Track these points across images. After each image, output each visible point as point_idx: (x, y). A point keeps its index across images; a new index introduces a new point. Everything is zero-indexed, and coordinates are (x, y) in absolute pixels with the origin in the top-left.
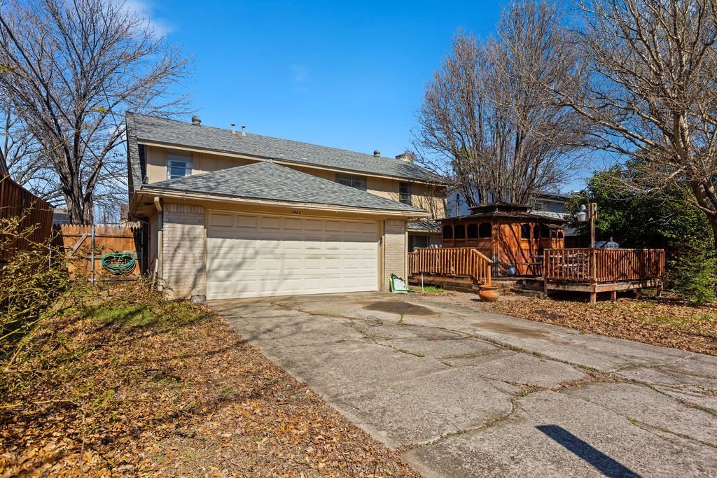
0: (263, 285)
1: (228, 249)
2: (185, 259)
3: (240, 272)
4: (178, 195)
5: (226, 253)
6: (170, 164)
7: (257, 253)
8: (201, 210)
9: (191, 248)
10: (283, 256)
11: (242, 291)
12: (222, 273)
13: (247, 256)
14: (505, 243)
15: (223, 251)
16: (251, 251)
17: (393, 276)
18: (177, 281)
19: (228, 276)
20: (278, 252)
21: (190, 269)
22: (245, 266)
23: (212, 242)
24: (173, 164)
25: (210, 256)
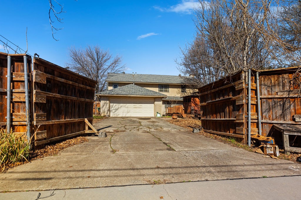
0: (123, 114)
1: (115, 106)
2: (105, 108)
3: (118, 111)
4: (102, 95)
5: (114, 107)
6: (113, 86)
7: (121, 107)
8: (108, 98)
9: (106, 105)
10: (127, 107)
11: (118, 115)
12: (114, 111)
13: (119, 107)
14: (196, 104)
15: (114, 106)
16: (120, 106)
17: (157, 113)
18: (104, 112)
19: (115, 112)
20: (126, 106)
21: (106, 110)
22: (119, 109)
23: (111, 104)
24: (114, 86)
25: (111, 107)
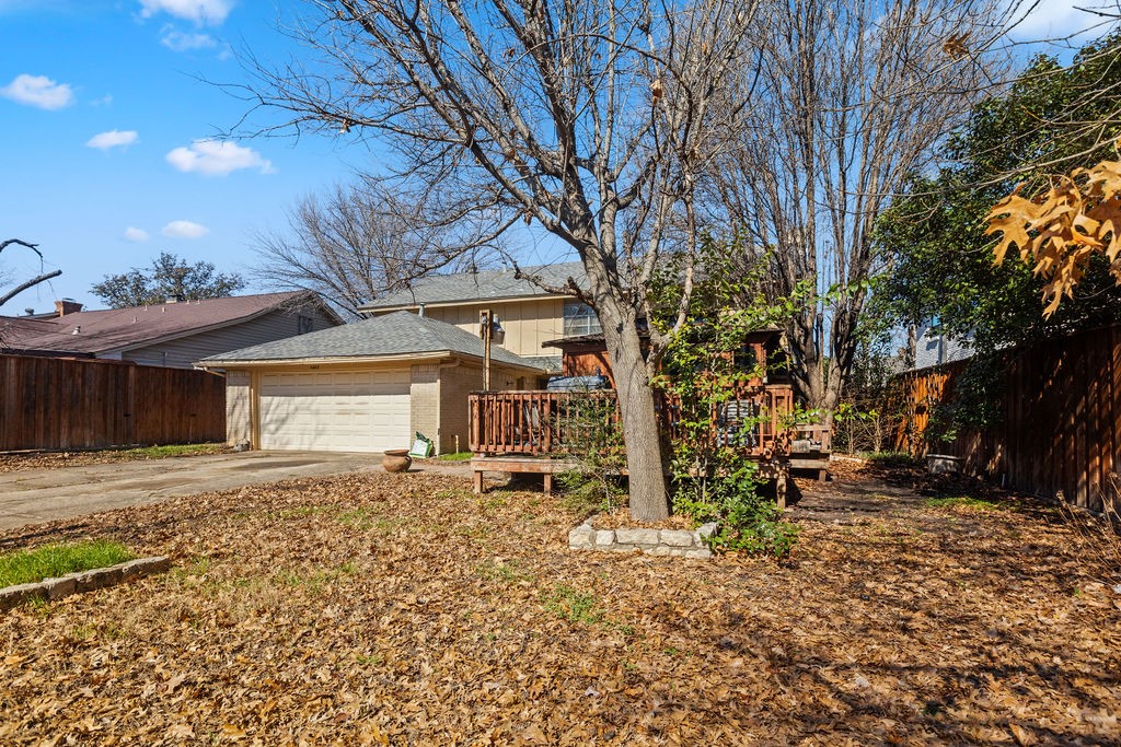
1: (275, 405)
3: (285, 427)
5: (275, 410)
7: (296, 409)
8: (248, 374)
9: (243, 405)
10: (317, 413)
11: (288, 443)
12: (273, 427)
13: (290, 411)
15: (272, 407)
16: (292, 407)
17: (418, 436)
19: (277, 430)
20: (313, 407)
22: (289, 422)
23: (264, 400)
25: (262, 412)
